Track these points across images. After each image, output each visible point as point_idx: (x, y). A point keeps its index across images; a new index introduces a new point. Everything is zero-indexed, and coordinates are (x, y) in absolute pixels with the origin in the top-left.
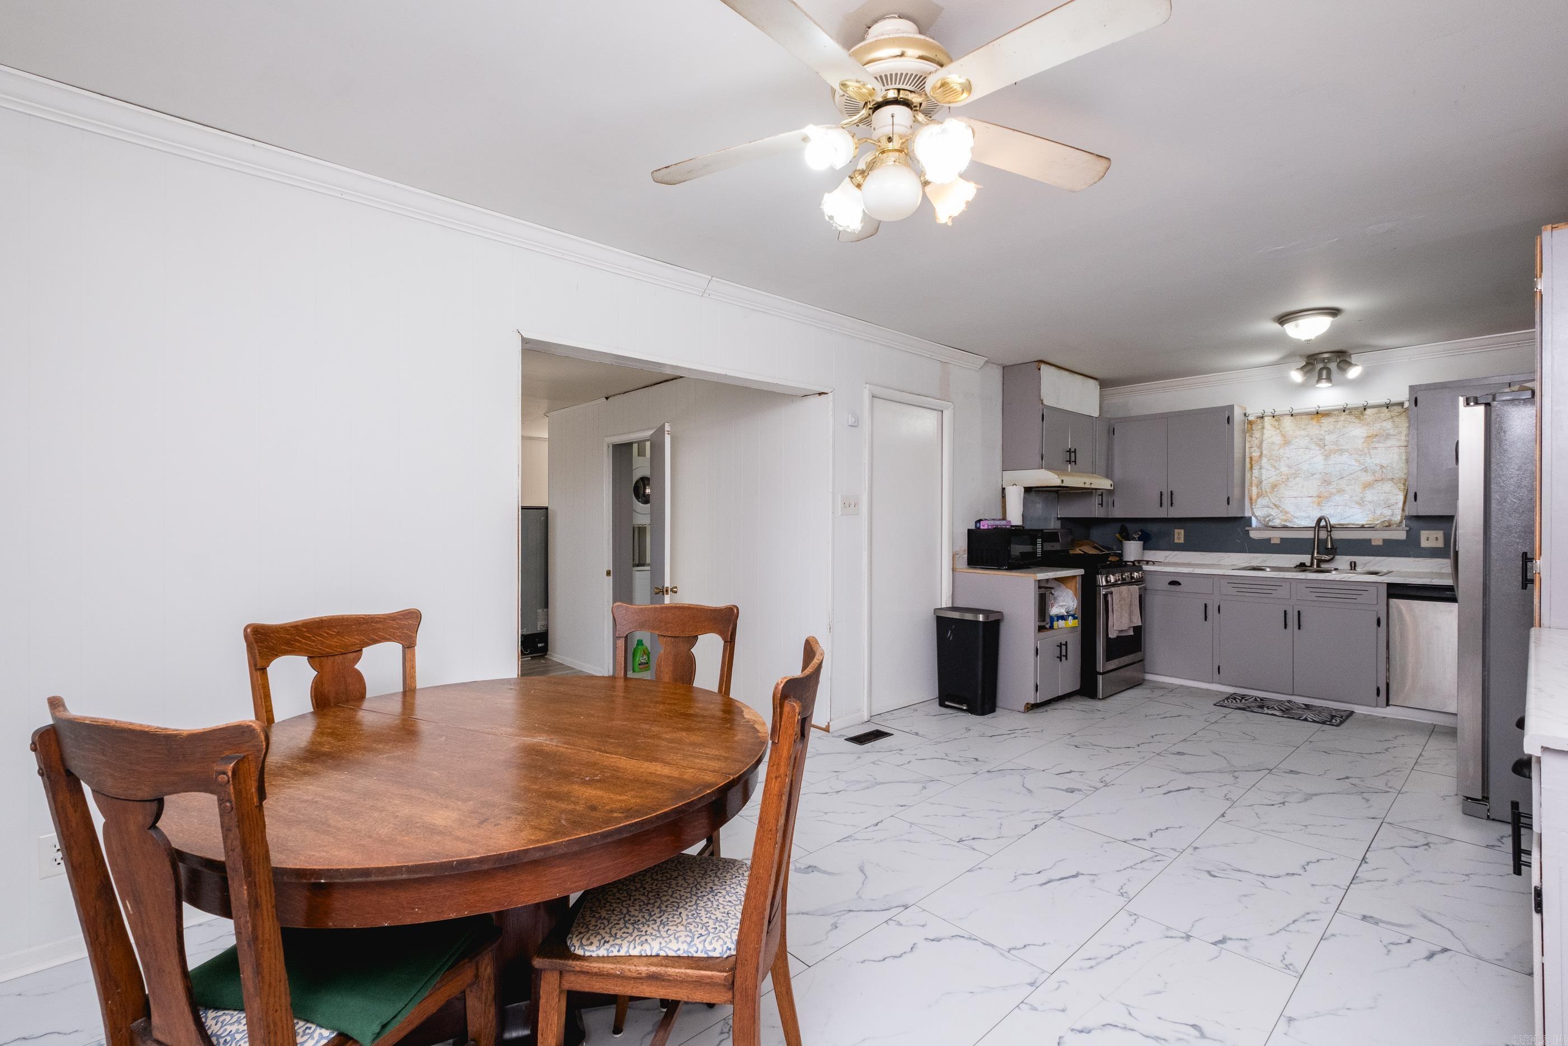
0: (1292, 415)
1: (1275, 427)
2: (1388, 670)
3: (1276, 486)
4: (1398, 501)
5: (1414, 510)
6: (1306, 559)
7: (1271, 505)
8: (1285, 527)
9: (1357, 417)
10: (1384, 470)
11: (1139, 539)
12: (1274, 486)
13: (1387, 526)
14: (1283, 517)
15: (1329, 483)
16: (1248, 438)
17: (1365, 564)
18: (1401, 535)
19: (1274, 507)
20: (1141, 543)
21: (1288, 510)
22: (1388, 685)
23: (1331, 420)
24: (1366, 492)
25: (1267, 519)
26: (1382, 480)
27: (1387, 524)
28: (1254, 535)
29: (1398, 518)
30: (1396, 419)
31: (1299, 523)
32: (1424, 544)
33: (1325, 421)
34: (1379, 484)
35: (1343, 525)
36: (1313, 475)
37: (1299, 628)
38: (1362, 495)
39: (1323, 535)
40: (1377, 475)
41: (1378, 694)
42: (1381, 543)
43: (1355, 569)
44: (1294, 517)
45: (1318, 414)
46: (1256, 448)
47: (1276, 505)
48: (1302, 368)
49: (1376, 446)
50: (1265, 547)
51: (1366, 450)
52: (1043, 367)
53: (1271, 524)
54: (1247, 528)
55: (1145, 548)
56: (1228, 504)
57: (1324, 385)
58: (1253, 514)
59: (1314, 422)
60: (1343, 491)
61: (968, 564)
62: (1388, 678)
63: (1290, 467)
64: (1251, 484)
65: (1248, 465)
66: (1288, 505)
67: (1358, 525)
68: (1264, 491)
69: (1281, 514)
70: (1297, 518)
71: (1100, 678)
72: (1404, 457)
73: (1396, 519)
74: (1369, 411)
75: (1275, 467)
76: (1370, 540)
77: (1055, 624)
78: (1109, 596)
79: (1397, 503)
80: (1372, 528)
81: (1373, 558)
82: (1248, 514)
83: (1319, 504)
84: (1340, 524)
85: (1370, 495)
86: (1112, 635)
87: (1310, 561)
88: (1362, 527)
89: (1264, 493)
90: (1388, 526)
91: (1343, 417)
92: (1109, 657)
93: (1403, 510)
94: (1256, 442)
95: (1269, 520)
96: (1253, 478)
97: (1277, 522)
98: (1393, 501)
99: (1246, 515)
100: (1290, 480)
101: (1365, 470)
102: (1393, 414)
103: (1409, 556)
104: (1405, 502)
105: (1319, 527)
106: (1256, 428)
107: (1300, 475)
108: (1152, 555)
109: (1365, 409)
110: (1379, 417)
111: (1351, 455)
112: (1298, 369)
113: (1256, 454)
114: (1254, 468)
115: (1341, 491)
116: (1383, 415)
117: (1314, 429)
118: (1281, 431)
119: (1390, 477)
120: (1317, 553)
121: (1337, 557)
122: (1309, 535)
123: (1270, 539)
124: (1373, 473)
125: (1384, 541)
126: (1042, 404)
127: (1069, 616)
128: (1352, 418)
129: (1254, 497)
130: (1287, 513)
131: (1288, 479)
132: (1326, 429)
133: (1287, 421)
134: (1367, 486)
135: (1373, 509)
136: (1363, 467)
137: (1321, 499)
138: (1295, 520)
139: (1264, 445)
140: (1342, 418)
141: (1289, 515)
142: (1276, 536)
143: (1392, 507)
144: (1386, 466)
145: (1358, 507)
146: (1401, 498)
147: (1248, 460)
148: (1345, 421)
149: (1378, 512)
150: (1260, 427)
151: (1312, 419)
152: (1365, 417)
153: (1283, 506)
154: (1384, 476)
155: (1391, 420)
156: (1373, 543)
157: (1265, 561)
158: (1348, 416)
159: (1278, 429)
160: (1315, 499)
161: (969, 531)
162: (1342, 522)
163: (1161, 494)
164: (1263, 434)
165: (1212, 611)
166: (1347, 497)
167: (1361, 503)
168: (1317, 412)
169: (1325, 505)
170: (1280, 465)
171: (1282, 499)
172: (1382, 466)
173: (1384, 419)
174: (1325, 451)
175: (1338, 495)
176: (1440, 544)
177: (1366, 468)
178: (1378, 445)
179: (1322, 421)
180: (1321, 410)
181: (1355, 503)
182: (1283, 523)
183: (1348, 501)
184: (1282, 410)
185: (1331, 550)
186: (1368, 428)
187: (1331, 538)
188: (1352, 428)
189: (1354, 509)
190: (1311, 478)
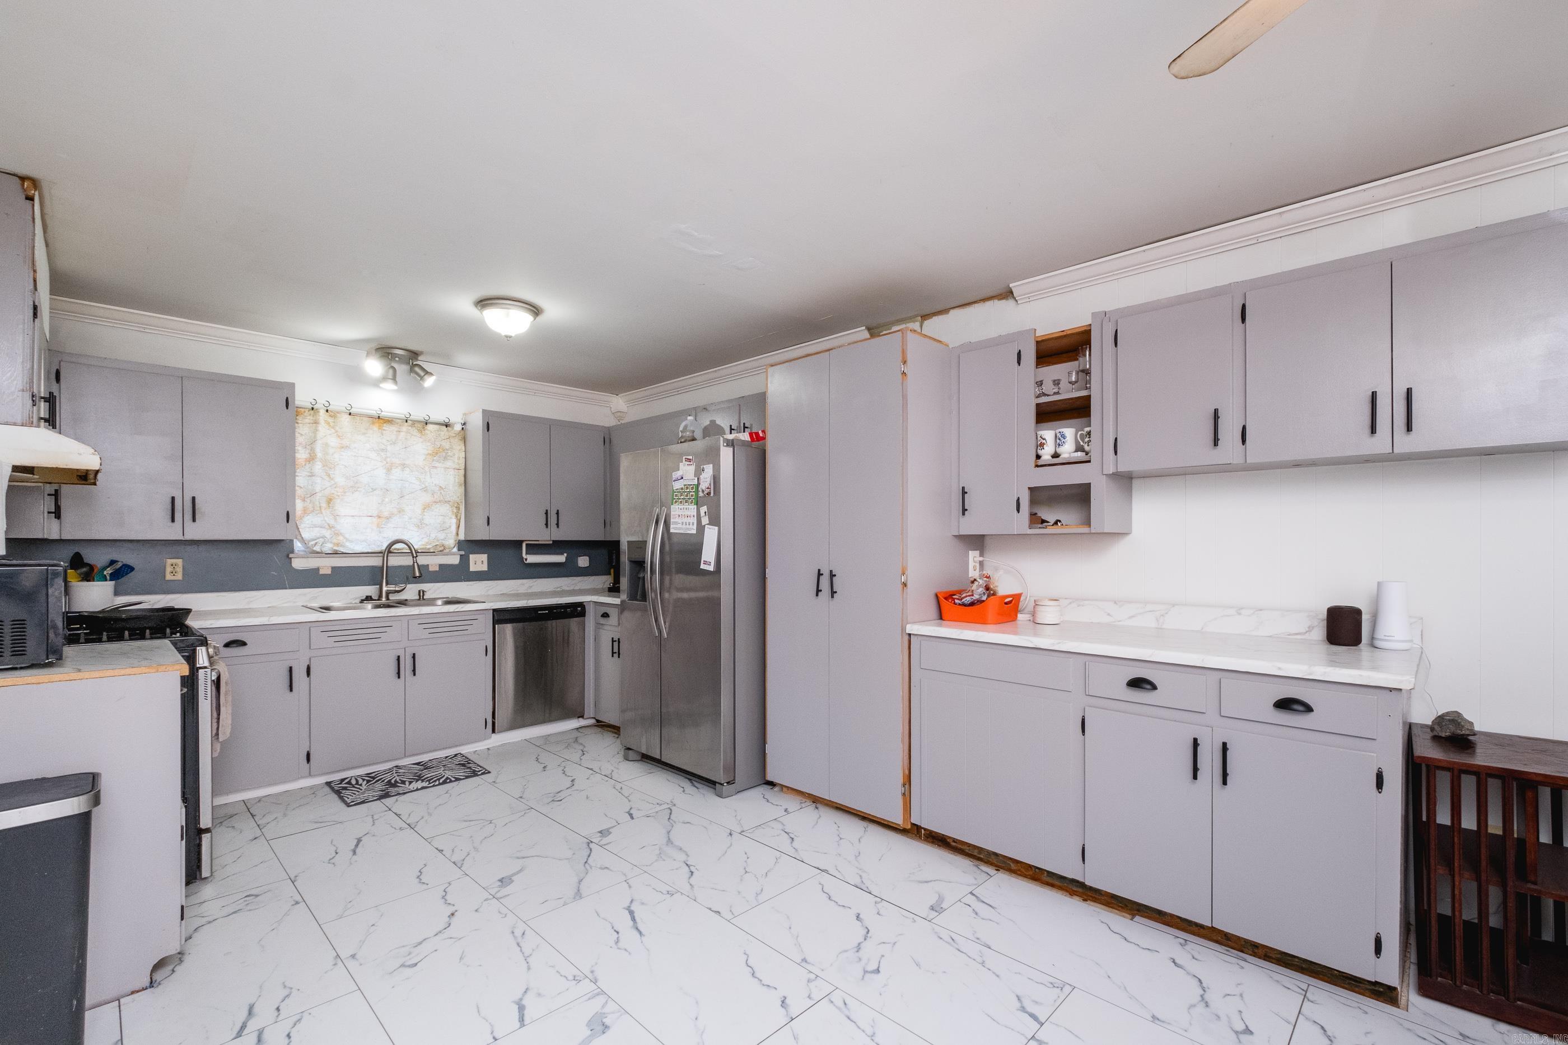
0: (350, 414)
1: (329, 425)
2: (494, 698)
3: (331, 500)
4: (452, 526)
5: (466, 534)
6: (370, 591)
7: (323, 525)
8: (336, 553)
10: (442, 491)
12: (329, 500)
14: (336, 541)
15: (389, 501)
18: (455, 560)
19: (326, 527)
21: (342, 531)
22: (493, 714)
23: (393, 428)
24: (425, 513)
25: (314, 542)
26: (440, 501)
27: (442, 548)
28: (297, 563)
29: (451, 542)
30: (452, 440)
31: (352, 547)
32: (473, 568)
33: (387, 428)
34: (437, 505)
36: (374, 490)
38: (421, 516)
39: (402, 560)
40: (436, 496)
42: (437, 569)
43: (423, 597)
44: (350, 541)
45: (380, 420)
47: (329, 524)
49: (436, 466)
50: (312, 579)
51: (427, 469)
53: (320, 549)
54: (289, 555)
57: (389, 386)
58: (297, 536)
59: (375, 428)
60: (403, 511)
62: (494, 707)
63: (347, 478)
64: (294, 495)
66: (345, 525)
68: (313, 505)
69: (332, 536)
72: (458, 480)
73: (449, 543)
74: (430, 427)
75: (329, 476)
76: (428, 565)
79: (451, 528)
80: (429, 552)
81: (432, 584)
83: (376, 525)
85: (428, 518)
87: (378, 592)
89: (313, 509)
90: (442, 551)
91: (405, 427)
93: (456, 534)
94: (301, 440)
95: (318, 544)
96: (297, 487)
97: (328, 548)
98: (446, 525)
100: (348, 493)
101: (425, 490)
103: (460, 580)
104: (458, 526)
105: (394, 552)
106: (307, 421)
107: (359, 489)
109: (426, 424)
110: (438, 435)
111: (412, 472)
113: (300, 456)
114: (297, 474)
115: (400, 512)
116: (443, 433)
117: (374, 436)
118: (337, 431)
119: (445, 500)
120: (385, 583)
122: (373, 562)
123: (318, 569)
124: (433, 494)
128: (415, 432)
129: (300, 514)
130: (341, 535)
131: (345, 492)
132: (388, 439)
133: (345, 419)
134: (426, 507)
135: (428, 533)
136: (424, 486)
137: (379, 519)
138: (348, 544)
139: (316, 447)
140: (405, 429)
141: (341, 538)
142: (325, 566)
143: (446, 531)
144: (443, 487)
145: (416, 529)
146: (455, 522)
148: (407, 433)
149: (433, 536)
150: (310, 422)
151: (373, 423)
152: (426, 432)
153: (336, 526)
154: (441, 498)
155: (448, 439)
156: (431, 569)
158: (410, 428)
159: (333, 428)
160: (375, 520)
163: (174, 502)
164: (315, 431)
165: (299, 675)
166: (407, 518)
167: (420, 525)
168: (379, 417)
169: (384, 526)
170: (334, 474)
171: (337, 517)
172: (440, 487)
173: (444, 438)
174: (387, 463)
175: (398, 516)
176: (484, 567)
177: (426, 487)
178: (437, 464)
179: (384, 428)
180: (383, 414)
181: (413, 525)
182: (336, 548)
183: (407, 523)
184: (338, 403)
185: (419, 577)
186: (429, 444)
187: (418, 564)
188: (415, 442)
189: (412, 530)
190: (371, 493)
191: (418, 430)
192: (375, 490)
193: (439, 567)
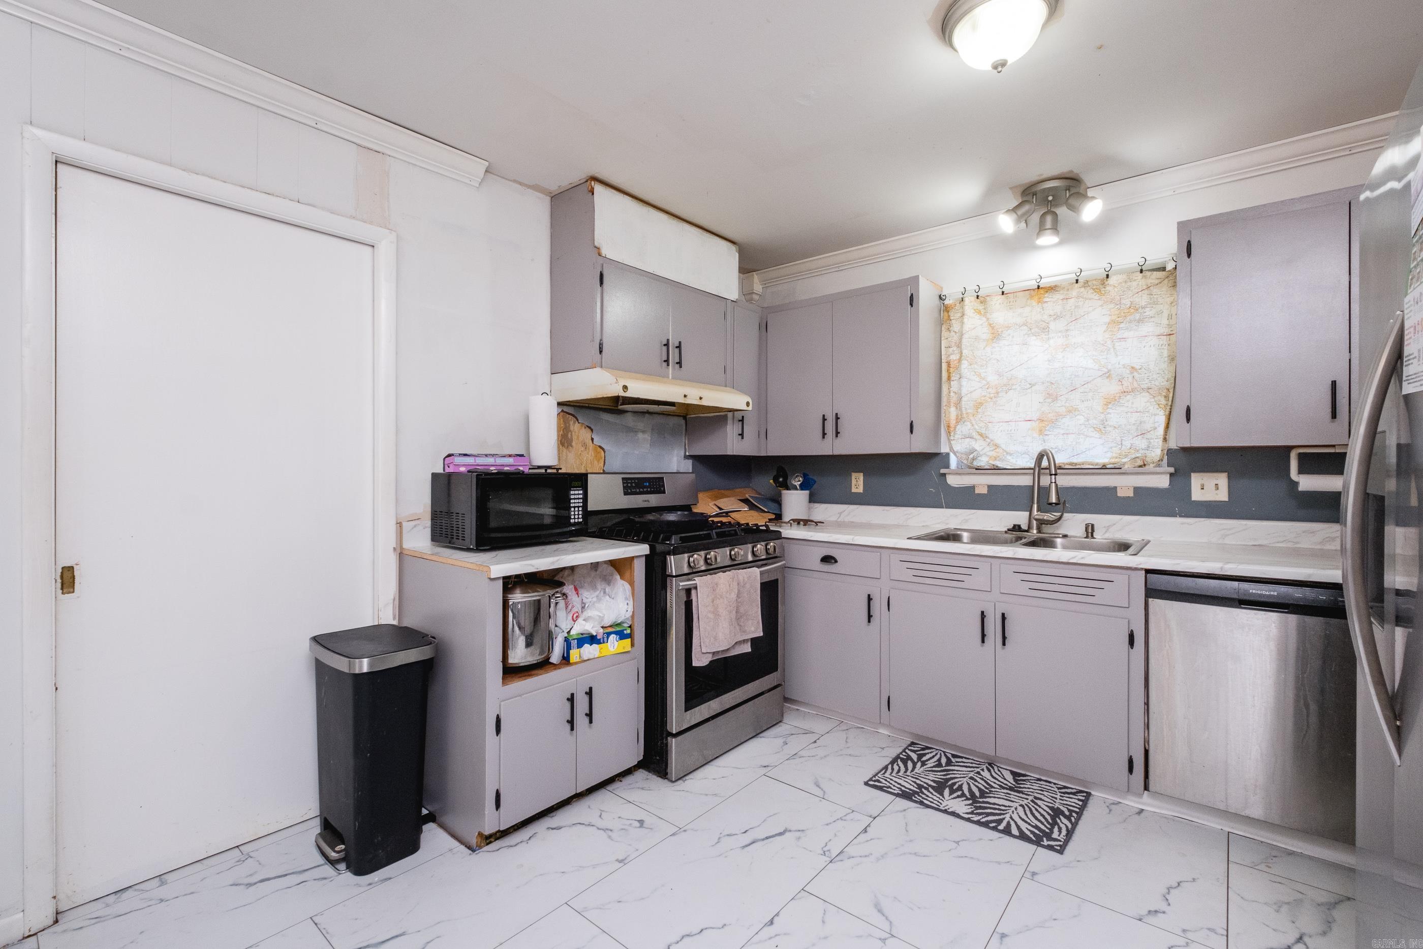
0: (1003, 293)
1: (979, 312)
2: (1147, 726)
3: (981, 404)
4: (1156, 425)
5: (1182, 438)
6: (1020, 518)
7: (975, 434)
8: (995, 469)
9: (1097, 291)
10: (1135, 374)
11: (803, 487)
12: (979, 405)
13: (1140, 466)
14: (991, 454)
15: (1056, 399)
16: (945, 334)
17: (1108, 528)
18: (1163, 482)
19: (978, 437)
20: (807, 492)
21: (998, 441)
22: (1147, 752)
23: (1057, 296)
24: (1109, 411)
25: (971, 456)
26: (1133, 390)
27: (1140, 463)
28: (952, 481)
29: (1156, 452)
30: (1155, 290)
31: (1013, 461)
32: (1197, 495)
33: (1049, 298)
34: (1129, 397)
35: (1076, 464)
36: (1032, 385)
37: (1004, 644)
38: (1102, 416)
39: (1045, 481)
40: (1125, 383)
41: (1131, 770)
42: (1130, 494)
43: (1092, 535)
44: (1007, 453)
45: (1040, 290)
46: (955, 348)
47: (981, 435)
48: (1015, 210)
49: (1124, 336)
50: (967, 499)
51: (1109, 343)
52: (598, 188)
53: (976, 464)
54: (943, 471)
55: (812, 499)
56: (912, 432)
57: (1048, 239)
58: (951, 448)
59: (1034, 302)
60: (1076, 410)
61: (433, 539)
62: (1147, 741)
63: (1000, 375)
64: (949, 402)
65: (945, 375)
66: (998, 435)
67: (1097, 464)
68: (964, 412)
69: (988, 449)
70: (1011, 455)
71: (673, 742)
72: (1166, 353)
73: (1153, 455)
74: (1113, 280)
75: (979, 375)
76: (1115, 488)
77: (574, 655)
78: (693, 592)
79: (1155, 428)
80: (1116, 469)
82: (944, 449)
83: (1041, 432)
84: (1071, 464)
85: (1115, 417)
86: (700, 660)
87: (1027, 521)
88: (1104, 467)
89: (965, 416)
90: (1142, 465)
91: (1076, 290)
92: (692, 700)
93: (1165, 440)
94: (955, 338)
95: (973, 459)
96: (952, 394)
97: (983, 462)
98: (1148, 426)
99: (942, 451)
100: (1000, 395)
101: (1108, 375)
102: (1149, 281)
103: (1172, 514)
104: (1167, 427)
105: (1040, 469)
106: (954, 315)
107: (1014, 387)
108: (822, 511)
109: (1108, 277)
110: (1129, 288)
112: (1008, 211)
113: (955, 357)
114: (952, 379)
115: (1072, 411)
116: (1134, 284)
117: (1033, 314)
118: (988, 320)
119: (1145, 386)
120: (1038, 511)
121: (1066, 516)
122: (1025, 481)
123: (974, 487)
124: (1120, 380)
125: (1137, 490)
126: (600, 255)
127: (609, 634)
128: (1090, 293)
129: (953, 423)
130: (997, 446)
131: (997, 393)
132: (1052, 313)
133: (997, 301)
134: (1110, 402)
135: (1119, 439)
136: (1105, 370)
137: (1044, 424)
138: (1009, 457)
139: (965, 341)
140: (1074, 293)
141: (1001, 450)
142: (981, 483)
143: (1148, 436)
144: (1138, 367)
145: (1098, 435)
146: (1162, 419)
147: (944, 366)
148: (1078, 297)
149: (1127, 444)
150: (959, 315)
151: (1031, 297)
152: (1107, 288)
153: (991, 436)
154: (1135, 385)
155: (1146, 292)
156: (1120, 493)
157: (966, 521)
158: (1083, 289)
159: (984, 316)
160: (1035, 425)
161: (435, 476)
162: (1075, 460)
163: (824, 419)
164: (962, 323)
165: (878, 606)
166: (1081, 419)
167: (1102, 429)
168: (1039, 286)
169: (1048, 433)
170: (986, 372)
171: (990, 424)
172: (1133, 368)
173: (1137, 291)
174: (1050, 346)
175: (1068, 417)
176: (1222, 495)
177: (1109, 371)
178: (1126, 334)
179: (1045, 300)
180: (1044, 283)
181: (1093, 430)
182: (992, 462)
183: (1083, 427)
184: (989, 285)
185: (1056, 504)
186: (1112, 306)
187: (1056, 485)
188: (1091, 309)
189: (1091, 437)
190: (1029, 391)
191: (1094, 289)
192: (1034, 385)
193: (1134, 491)
